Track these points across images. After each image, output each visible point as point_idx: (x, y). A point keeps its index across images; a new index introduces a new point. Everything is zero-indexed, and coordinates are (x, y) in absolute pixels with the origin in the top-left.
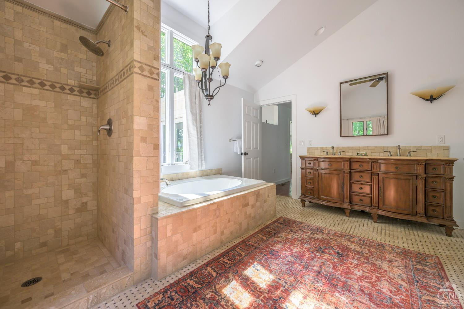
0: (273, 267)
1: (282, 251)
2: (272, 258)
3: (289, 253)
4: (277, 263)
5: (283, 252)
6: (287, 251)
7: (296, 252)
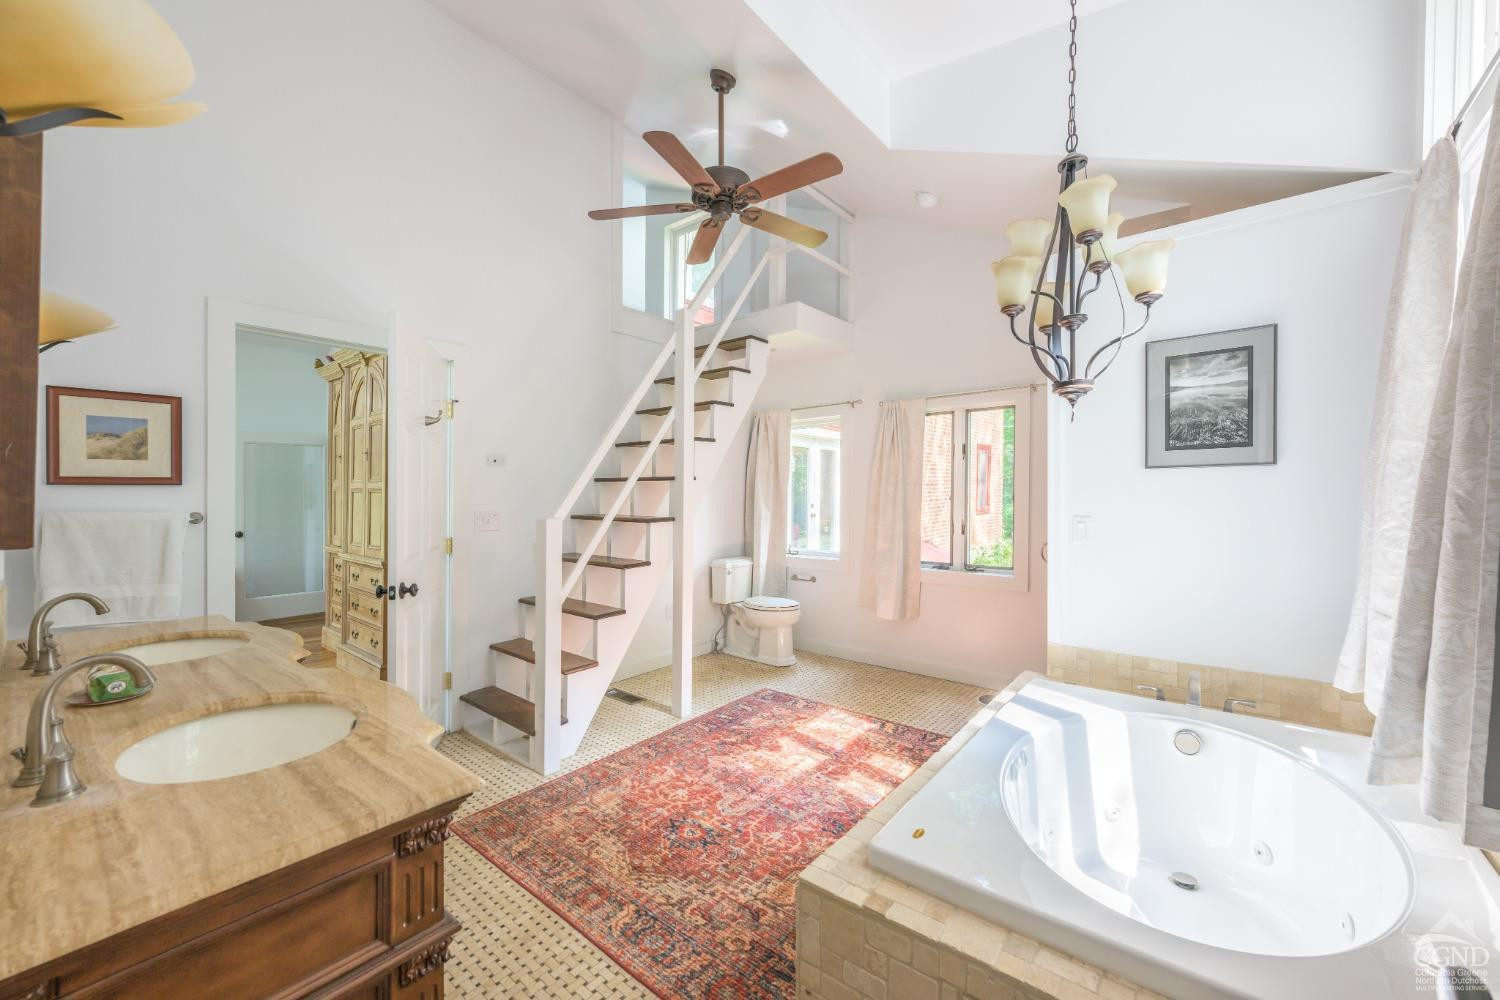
0: (837, 798)
1: (811, 832)
2: (840, 815)
3: (797, 828)
4: (828, 806)
5: (809, 829)
6: (800, 833)
7: (776, 829)
